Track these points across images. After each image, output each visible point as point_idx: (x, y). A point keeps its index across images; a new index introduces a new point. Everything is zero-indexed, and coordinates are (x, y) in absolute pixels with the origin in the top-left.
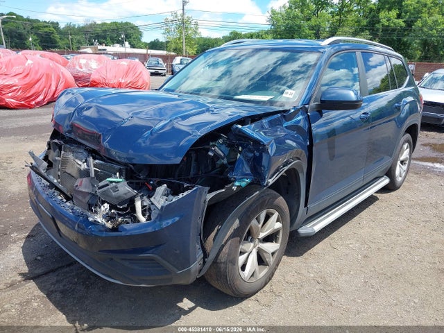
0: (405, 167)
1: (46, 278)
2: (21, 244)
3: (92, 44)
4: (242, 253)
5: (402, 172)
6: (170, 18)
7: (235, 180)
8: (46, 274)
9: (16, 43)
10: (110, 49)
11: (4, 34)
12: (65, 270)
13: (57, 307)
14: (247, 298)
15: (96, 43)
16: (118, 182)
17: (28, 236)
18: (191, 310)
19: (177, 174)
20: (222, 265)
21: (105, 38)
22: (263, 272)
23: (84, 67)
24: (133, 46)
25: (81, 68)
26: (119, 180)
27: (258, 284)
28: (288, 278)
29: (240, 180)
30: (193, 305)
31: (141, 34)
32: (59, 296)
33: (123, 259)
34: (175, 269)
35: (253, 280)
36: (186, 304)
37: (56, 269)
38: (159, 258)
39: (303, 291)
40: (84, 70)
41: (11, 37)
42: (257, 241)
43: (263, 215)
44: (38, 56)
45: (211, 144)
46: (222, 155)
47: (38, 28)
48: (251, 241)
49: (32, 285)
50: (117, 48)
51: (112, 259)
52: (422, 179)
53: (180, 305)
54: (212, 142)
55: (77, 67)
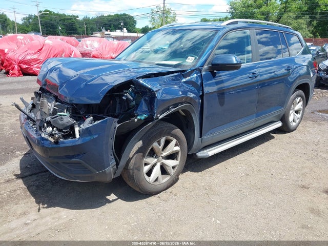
0: (299, 116)
1: (29, 177)
2: (21, 158)
3: (101, 31)
4: (146, 164)
5: (296, 119)
6: (156, 10)
7: (138, 115)
8: (30, 176)
9: (50, 31)
10: (113, 34)
11: (41, 25)
12: (43, 174)
13: (32, 195)
14: (152, 195)
15: (103, 30)
16: (66, 115)
17: (26, 154)
18: (114, 200)
19: (106, 111)
20: (131, 171)
21: (110, 26)
22: (165, 179)
23: (89, 46)
24: (129, 31)
25: (87, 47)
26: (66, 114)
27: (162, 187)
28: (185, 185)
29: (141, 115)
30: (117, 198)
31: (135, 22)
32: (34, 188)
33: (64, 163)
34: (95, 170)
35: (157, 183)
36: (112, 197)
37: (37, 174)
38: (83, 162)
39: (193, 194)
40: (89, 48)
41: (46, 27)
42: (161, 158)
43: (163, 141)
44: (59, 40)
45: (124, 91)
46: (132, 99)
47: (64, 20)
48: (156, 158)
49: (20, 181)
50: (118, 33)
51: (58, 163)
52: (316, 125)
53: (108, 197)
54: (125, 90)
55: (85, 47)
